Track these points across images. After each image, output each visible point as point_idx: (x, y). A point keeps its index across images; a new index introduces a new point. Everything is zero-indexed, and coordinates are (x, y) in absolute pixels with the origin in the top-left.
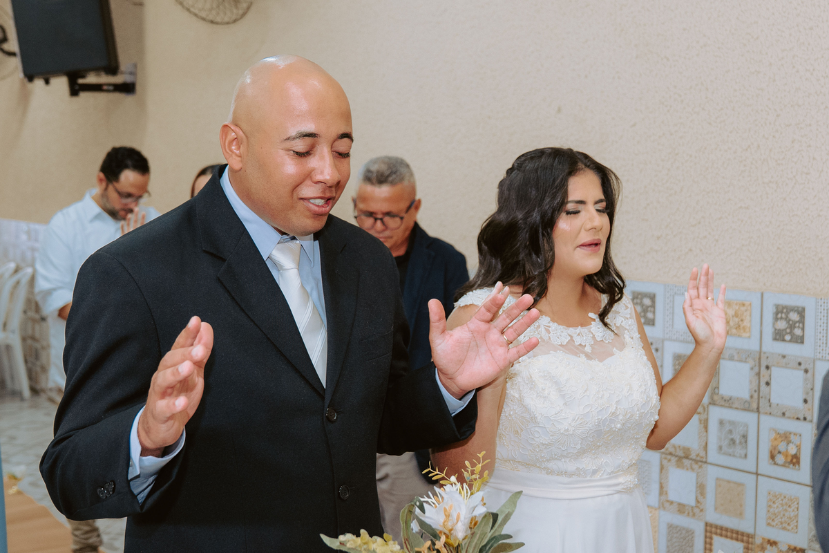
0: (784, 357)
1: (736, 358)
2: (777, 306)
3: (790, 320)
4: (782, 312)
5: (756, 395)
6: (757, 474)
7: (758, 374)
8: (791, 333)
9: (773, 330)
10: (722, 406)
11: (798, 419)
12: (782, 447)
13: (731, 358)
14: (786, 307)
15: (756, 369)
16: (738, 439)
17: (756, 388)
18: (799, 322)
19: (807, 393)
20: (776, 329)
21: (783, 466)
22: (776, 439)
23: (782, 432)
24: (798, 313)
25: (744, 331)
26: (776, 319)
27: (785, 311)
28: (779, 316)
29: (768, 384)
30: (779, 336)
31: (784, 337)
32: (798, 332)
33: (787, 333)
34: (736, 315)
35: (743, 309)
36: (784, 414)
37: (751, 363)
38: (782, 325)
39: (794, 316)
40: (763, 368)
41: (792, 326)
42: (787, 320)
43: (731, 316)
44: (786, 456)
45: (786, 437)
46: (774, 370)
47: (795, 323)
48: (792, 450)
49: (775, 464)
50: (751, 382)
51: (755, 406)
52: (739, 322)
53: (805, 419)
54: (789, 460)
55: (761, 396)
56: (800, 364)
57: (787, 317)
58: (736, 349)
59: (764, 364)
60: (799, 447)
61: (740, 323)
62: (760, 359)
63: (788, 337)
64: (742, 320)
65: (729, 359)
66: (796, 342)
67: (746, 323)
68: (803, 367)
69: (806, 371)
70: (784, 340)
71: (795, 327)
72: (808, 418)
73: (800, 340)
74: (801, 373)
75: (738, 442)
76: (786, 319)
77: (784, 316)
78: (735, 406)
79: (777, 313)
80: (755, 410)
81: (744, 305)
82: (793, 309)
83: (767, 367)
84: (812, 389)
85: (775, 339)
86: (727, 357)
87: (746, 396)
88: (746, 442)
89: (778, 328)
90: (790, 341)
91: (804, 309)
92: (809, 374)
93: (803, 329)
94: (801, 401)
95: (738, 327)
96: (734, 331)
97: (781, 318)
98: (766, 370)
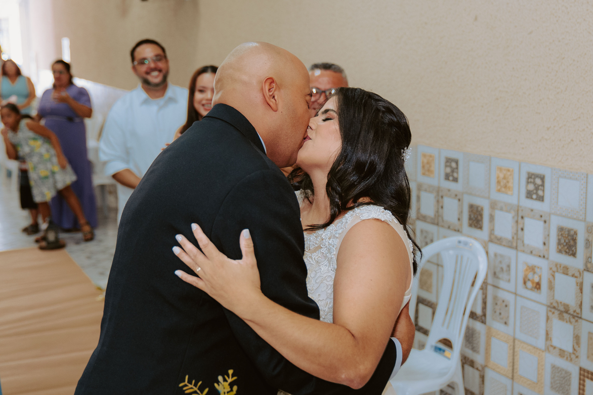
0: (532, 210)
2: (529, 173)
4: (531, 178)
5: (515, 238)
6: (516, 294)
7: (517, 222)
8: (536, 193)
10: (496, 243)
11: (540, 256)
12: (530, 276)
15: (516, 218)
16: (505, 268)
19: (545, 238)
21: (531, 289)
24: (541, 179)
26: (528, 183)
27: (533, 177)
29: (522, 229)
30: (529, 195)
33: (534, 193)
34: (504, 178)
35: (509, 173)
36: (531, 252)
37: (513, 214)
40: (520, 218)
41: (537, 189)
42: (534, 183)
45: (532, 269)
47: (539, 186)
48: (537, 279)
49: (527, 288)
51: (515, 244)
59: (520, 215)
60: (540, 277)
62: (518, 211)
63: (534, 196)
66: (539, 200)
67: (510, 184)
68: (543, 219)
70: (532, 198)
71: (538, 189)
72: (546, 256)
74: (542, 223)
77: (532, 180)
82: (537, 176)
88: (509, 270)
90: (536, 199)
91: (544, 177)
93: (543, 191)
94: (541, 243)
96: (503, 189)
97: (531, 182)
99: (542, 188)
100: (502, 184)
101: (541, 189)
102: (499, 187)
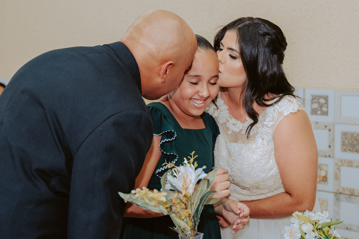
0: (317, 123)
2: (313, 96)
4: (315, 99)
11: (326, 156)
14: (318, 96)
18: (325, 104)
19: (330, 142)
20: (312, 108)
26: (312, 103)
27: (317, 98)
28: (314, 101)
31: (317, 112)
32: (324, 109)
33: (318, 110)
38: (316, 106)
39: (322, 101)
41: (321, 106)
47: (323, 104)
53: (330, 156)
54: (321, 179)
56: (326, 126)
57: (318, 101)
60: (326, 172)
63: (319, 112)
68: (328, 128)
69: (330, 130)
70: (317, 114)
71: (323, 107)
72: (332, 156)
73: (326, 113)
74: (327, 132)
76: (318, 103)
77: (316, 101)
79: (313, 100)
90: (321, 114)
91: (327, 97)
92: (332, 132)
93: (327, 107)
97: (315, 102)
99: (326, 105)
101: (325, 106)
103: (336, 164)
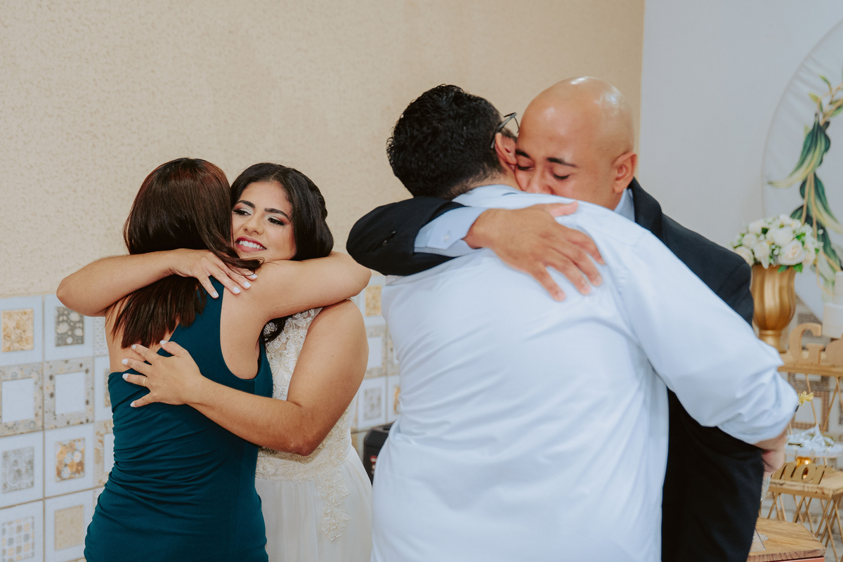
0: (66, 362)
1: (19, 376)
3: (71, 321)
4: (63, 315)
5: (40, 413)
9: (56, 335)
11: (82, 423)
13: (14, 378)
17: (41, 405)
18: (79, 322)
19: (88, 394)
20: (58, 334)
22: (61, 453)
23: (66, 443)
25: (27, 343)
26: (59, 323)
29: (52, 395)
30: (61, 341)
32: (78, 332)
33: (69, 336)
35: (25, 317)
36: (68, 423)
41: (73, 328)
43: (12, 329)
44: (72, 466)
45: (70, 447)
46: (58, 378)
47: (75, 323)
50: (35, 398)
51: (40, 424)
52: (21, 334)
54: (74, 470)
55: (46, 410)
56: (81, 365)
57: (68, 318)
58: (19, 366)
60: (82, 453)
61: (23, 335)
63: (69, 340)
64: (24, 331)
65: (13, 379)
66: (78, 343)
67: (29, 334)
68: (84, 368)
69: (87, 371)
70: (66, 344)
71: (76, 328)
72: (90, 419)
75: (23, 470)
76: (67, 321)
78: (19, 431)
79: (58, 317)
80: (41, 428)
81: (25, 313)
83: (51, 378)
84: (93, 388)
85: (58, 345)
86: (9, 378)
87: (31, 416)
88: (32, 468)
89: (60, 332)
90: (72, 344)
94: (83, 402)
95: (20, 340)
96: (16, 345)
97: (63, 321)
98: (49, 381)
99: (81, 325)
100: (13, 337)
101: (79, 327)
102: (8, 344)
103: (98, 433)
